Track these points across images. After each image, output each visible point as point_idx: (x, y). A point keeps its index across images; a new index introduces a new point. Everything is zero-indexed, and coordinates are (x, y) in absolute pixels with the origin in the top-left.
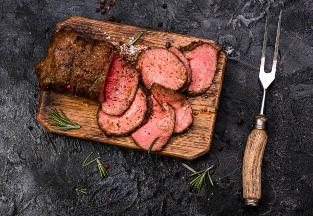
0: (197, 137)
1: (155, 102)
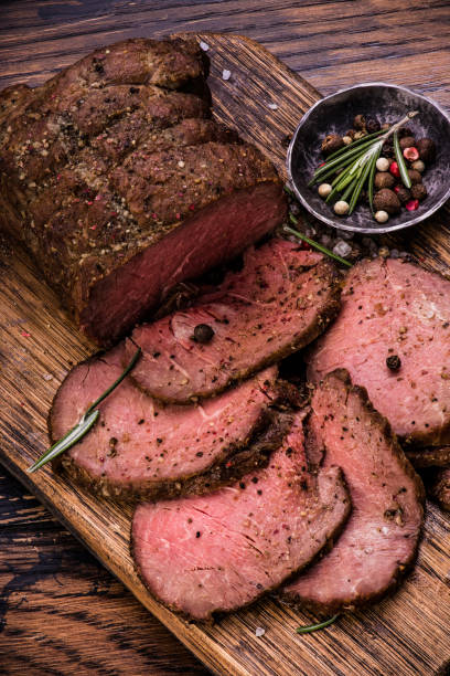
0: (362, 663)
1: (293, 439)
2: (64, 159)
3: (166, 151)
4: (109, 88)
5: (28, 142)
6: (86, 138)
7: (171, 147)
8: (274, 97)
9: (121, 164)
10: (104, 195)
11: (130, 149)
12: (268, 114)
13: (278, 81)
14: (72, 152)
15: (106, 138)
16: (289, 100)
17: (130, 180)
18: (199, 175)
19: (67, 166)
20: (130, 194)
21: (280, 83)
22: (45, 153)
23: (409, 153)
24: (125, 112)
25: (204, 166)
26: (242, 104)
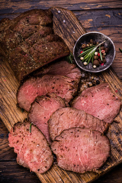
2: (18, 44)
3: (43, 44)
4: (30, 26)
5: (10, 39)
6: (24, 39)
7: (44, 43)
8: (75, 30)
9: (32, 46)
10: (28, 54)
11: (34, 43)
12: (72, 34)
13: (76, 25)
14: (20, 42)
15: (29, 40)
16: (78, 31)
17: (34, 51)
18: (51, 51)
19: (19, 46)
20: (34, 55)
21: (77, 26)
22: (14, 42)
23: (103, 51)
24: (33, 33)
25: (52, 49)
26: (66, 30)
